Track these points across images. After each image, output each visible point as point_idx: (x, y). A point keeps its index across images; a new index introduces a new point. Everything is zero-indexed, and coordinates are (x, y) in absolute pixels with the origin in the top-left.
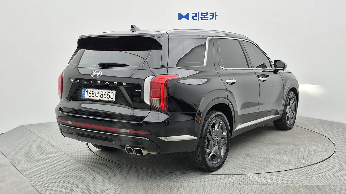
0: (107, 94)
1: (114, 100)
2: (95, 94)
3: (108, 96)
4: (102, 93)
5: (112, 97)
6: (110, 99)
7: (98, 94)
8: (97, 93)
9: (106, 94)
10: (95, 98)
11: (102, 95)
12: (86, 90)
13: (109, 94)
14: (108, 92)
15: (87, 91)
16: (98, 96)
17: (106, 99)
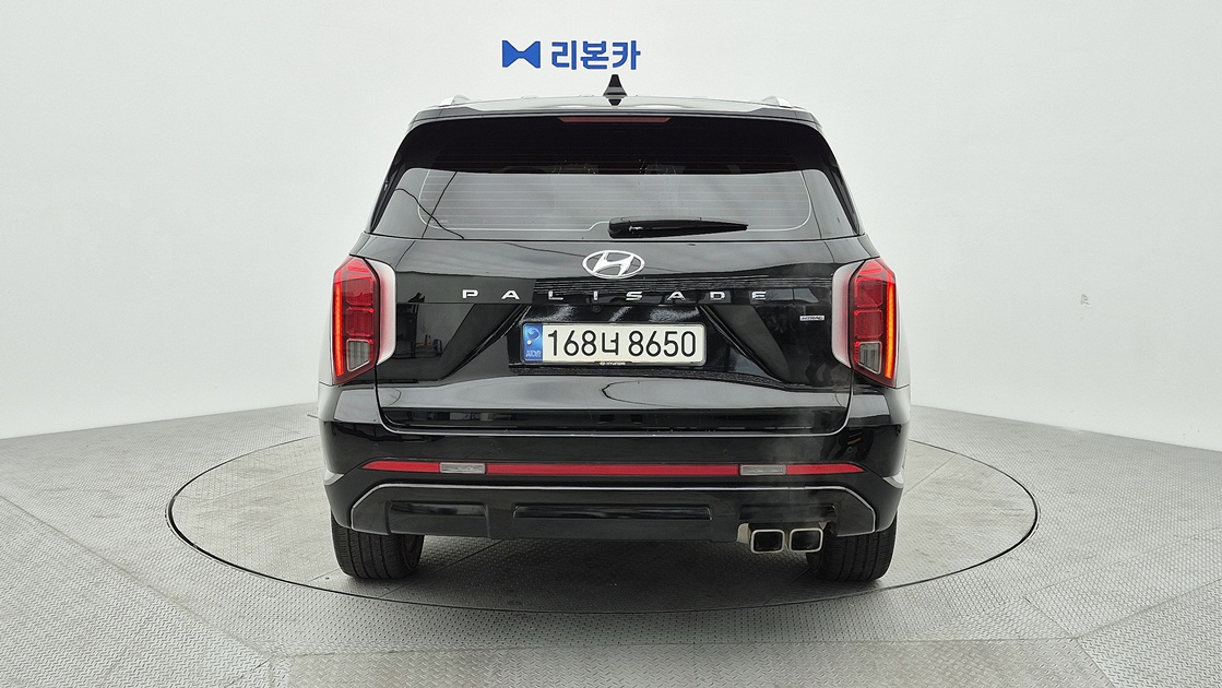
0: (661, 340)
1: (699, 357)
2: (598, 343)
3: (671, 348)
4: (636, 338)
5: (688, 350)
6: (680, 359)
7: (616, 341)
8: (610, 337)
9: (659, 338)
10: (601, 357)
11: (639, 343)
12: (548, 329)
13: (671, 337)
14: (667, 333)
15: (554, 335)
16: (616, 351)
17: (662, 359)
